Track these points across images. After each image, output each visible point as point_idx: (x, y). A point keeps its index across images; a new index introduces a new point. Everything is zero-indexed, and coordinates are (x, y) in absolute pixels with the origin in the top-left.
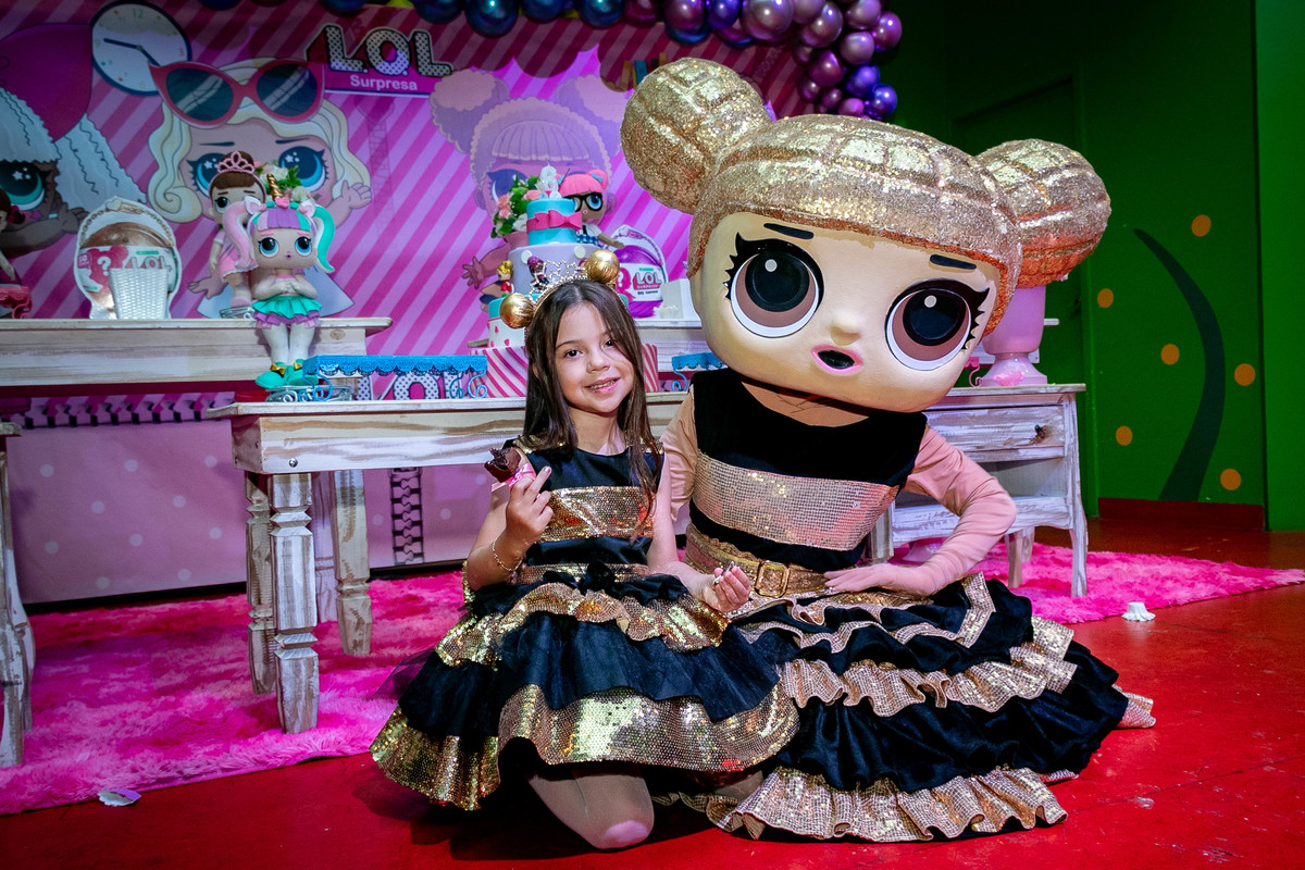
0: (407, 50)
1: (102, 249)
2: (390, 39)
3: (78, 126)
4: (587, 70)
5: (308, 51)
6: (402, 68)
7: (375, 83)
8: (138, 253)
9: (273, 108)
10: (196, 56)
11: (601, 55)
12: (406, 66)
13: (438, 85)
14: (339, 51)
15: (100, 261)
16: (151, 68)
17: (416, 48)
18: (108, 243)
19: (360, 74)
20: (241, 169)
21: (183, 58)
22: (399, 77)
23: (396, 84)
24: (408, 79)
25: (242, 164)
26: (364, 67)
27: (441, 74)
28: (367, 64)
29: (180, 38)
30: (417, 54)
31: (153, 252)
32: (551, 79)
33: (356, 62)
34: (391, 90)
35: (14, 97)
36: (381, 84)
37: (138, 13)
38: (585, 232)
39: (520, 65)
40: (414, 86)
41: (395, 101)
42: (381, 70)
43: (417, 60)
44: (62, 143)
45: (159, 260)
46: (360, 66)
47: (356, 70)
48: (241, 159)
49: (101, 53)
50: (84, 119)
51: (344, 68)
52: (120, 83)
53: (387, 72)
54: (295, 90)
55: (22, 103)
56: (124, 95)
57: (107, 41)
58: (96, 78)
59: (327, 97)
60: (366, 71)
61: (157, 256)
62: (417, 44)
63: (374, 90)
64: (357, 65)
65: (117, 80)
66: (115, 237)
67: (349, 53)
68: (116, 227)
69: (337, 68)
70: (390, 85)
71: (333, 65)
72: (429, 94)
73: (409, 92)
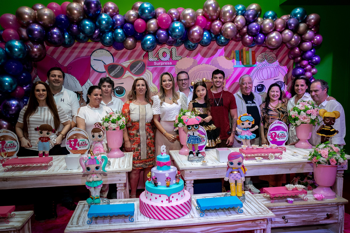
0: (169, 53)
1: (72, 140)
2: (165, 51)
3: (87, 82)
5: (143, 57)
6: (168, 59)
7: (160, 64)
8: (80, 140)
9: (133, 73)
10: (115, 61)
11: (225, 50)
12: (169, 58)
13: (177, 63)
14: (151, 56)
15: (71, 143)
18: (73, 138)
19: (157, 62)
20: (98, 127)
21: (112, 62)
22: (167, 61)
23: (166, 63)
24: (169, 62)
25: (98, 126)
26: (158, 59)
27: (179, 59)
28: (159, 59)
29: (111, 57)
30: (172, 54)
31: (84, 140)
32: (210, 58)
33: (156, 58)
34: (165, 65)
35: (73, 76)
36: (162, 64)
37: (101, 52)
38: (193, 134)
39: (201, 55)
40: (171, 63)
41: (166, 68)
42: (162, 60)
43: (172, 56)
44: (84, 87)
45: (85, 142)
46: (157, 59)
47: (156, 60)
48: (98, 125)
49: (93, 63)
50: (88, 80)
52: (97, 70)
53: (164, 60)
54: (140, 67)
55: (75, 78)
56: (98, 73)
57: (94, 60)
58: (91, 69)
59: (148, 69)
60: (158, 60)
62: (172, 52)
64: (156, 59)
65: (96, 69)
66: (75, 137)
67: (154, 56)
68: (75, 135)
69: (151, 60)
70: (165, 63)
72: (175, 65)
73: (170, 65)
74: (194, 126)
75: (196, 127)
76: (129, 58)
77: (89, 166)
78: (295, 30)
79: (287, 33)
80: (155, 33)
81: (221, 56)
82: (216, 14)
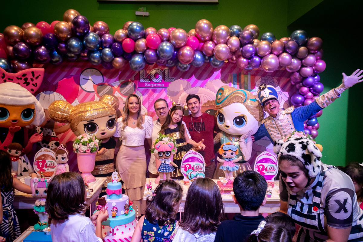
0: (162, 75)
1: (40, 161)
2: (157, 72)
3: (74, 102)
4: (217, 77)
5: (134, 77)
6: (160, 80)
7: (152, 85)
8: (48, 162)
9: (123, 94)
10: (105, 81)
11: (222, 72)
13: (170, 85)
14: (143, 76)
15: (39, 164)
16: (93, 85)
17: (165, 74)
18: (41, 159)
19: (148, 83)
20: (63, 149)
21: (102, 82)
22: (159, 83)
23: (158, 85)
24: (161, 83)
25: (63, 148)
26: (149, 80)
27: (171, 81)
28: (150, 80)
29: (101, 76)
30: (165, 76)
31: (52, 162)
32: (205, 81)
33: (147, 79)
34: (156, 87)
35: (61, 95)
36: (153, 85)
37: (92, 71)
38: (165, 162)
39: (195, 77)
40: (163, 85)
41: (157, 90)
42: (154, 81)
43: (165, 77)
45: (53, 164)
46: (148, 80)
47: (147, 81)
48: (63, 146)
49: (82, 82)
50: (76, 99)
51: (144, 81)
52: (85, 90)
53: (156, 81)
54: (130, 88)
55: (62, 96)
56: (86, 93)
57: (83, 79)
58: (80, 89)
59: (138, 90)
60: (150, 82)
61: (53, 162)
62: (165, 73)
63: (151, 87)
64: (147, 80)
65: (84, 89)
66: (43, 158)
67: (145, 77)
68: (43, 155)
69: (142, 81)
70: (156, 85)
71: (141, 80)
72: (167, 87)
73: (161, 87)
74: (166, 153)
75: (168, 154)
76: (120, 78)
77: (38, 188)
78: (294, 54)
79: (286, 56)
80: (143, 53)
81: (217, 80)
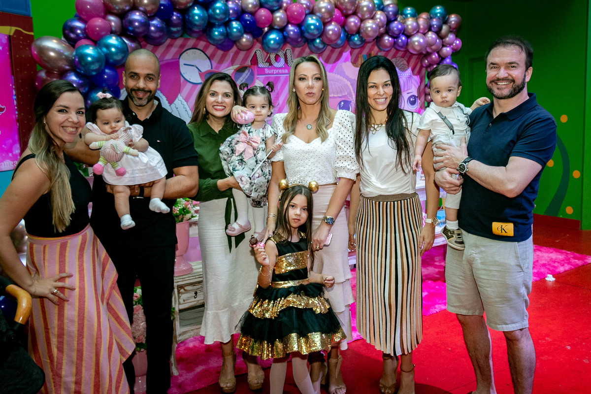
0: (284, 57)
2: (278, 53)
3: (177, 99)
4: (346, 60)
5: (250, 61)
6: (282, 65)
7: (273, 71)
10: (213, 68)
11: (351, 53)
12: (283, 63)
14: (261, 60)
16: (199, 73)
17: (286, 56)
19: (268, 68)
21: (210, 68)
22: (281, 68)
23: (280, 71)
24: (284, 69)
26: (270, 65)
28: (271, 64)
29: (208, 60)
30: (287, 58)
32: (335, 64)
33: (267, 64)
34: (279, 74)
36: (275, 71)
37: (194, 52)
40: (286, 71)
41: (281, 78)
42: (275, 66)
43: (287, 61)
44: (173, 105)
49: (183, 69)
50: (179, 96)
51: (263, 67)
52: (190, 80)
53: (277, 66)
54: (247, 76)
56: (191, 85)
57: (185, 64)
58: (182, 79)
59: (258, 78)
60: (270, 67)
62: (287, 54)
63: (273, 74)
65: (188, 79)
67: (264, 60)
69: (261, 67)
70: (278, 71)
71: (259, 66)
73: (285, 74)
76: (232, 62)
78: (438, 33)
79: (431, 36)
80: (282, 30)
81: (347, 63)
82: (353, 8)
